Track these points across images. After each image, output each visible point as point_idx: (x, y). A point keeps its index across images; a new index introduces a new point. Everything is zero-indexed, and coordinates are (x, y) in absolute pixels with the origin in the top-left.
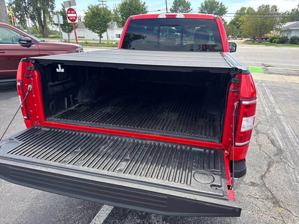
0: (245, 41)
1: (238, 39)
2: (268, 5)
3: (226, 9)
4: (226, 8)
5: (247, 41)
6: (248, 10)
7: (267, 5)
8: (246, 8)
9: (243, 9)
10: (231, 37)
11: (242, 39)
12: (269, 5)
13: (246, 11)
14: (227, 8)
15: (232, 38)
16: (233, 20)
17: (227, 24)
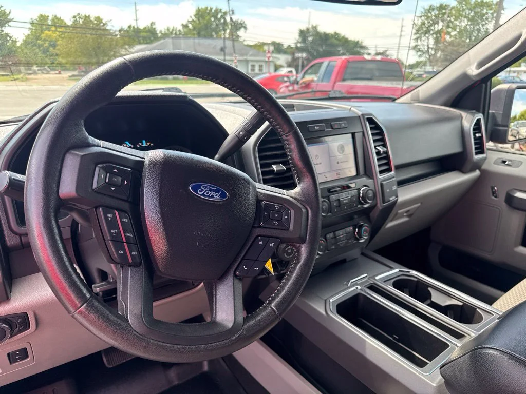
0: (70, 77)
1: (52, 72)
2: (87, 15)
3: (8, 15)
4: (8, 13)
5: (73, 76)
6: (53, 20)
7: (85, 15)
8: (48, 16)
9: (43, 18)
10: (38, 70)
11: (60, 73)
12: (89, 16)
13: (50, 22)
14: (10, 13)
15: (40, 72)
16: (28, 37)
17: (18, 44)
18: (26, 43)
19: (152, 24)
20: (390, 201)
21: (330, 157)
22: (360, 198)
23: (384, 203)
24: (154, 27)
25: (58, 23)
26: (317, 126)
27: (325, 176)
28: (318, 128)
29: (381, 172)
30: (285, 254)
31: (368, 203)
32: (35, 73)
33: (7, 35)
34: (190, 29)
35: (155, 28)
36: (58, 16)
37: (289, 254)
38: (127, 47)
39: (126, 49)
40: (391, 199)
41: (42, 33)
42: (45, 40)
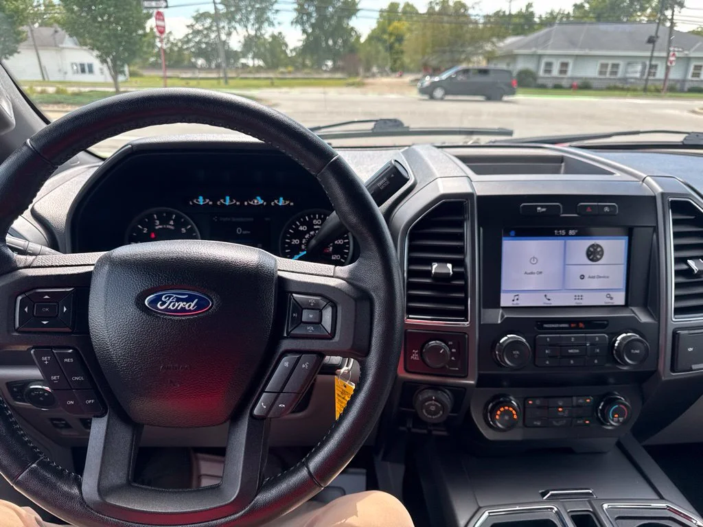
3: (358, 4)
6: (404, 8)
8: (399, 4)
9: (393, 7)
10: (378, 72)
13: (400, 12)
15: (379, 74)
16: (373, 31)
17: (362, 40)
18: (371, 38)
19: (529, 5)
20: (691, 370)
21: (565, 265)
22: (614, 352)
23: (674, 372)
24: (531, 10)
25: (410, 11)
26: (542, 207)
27: (546, 296)
28: (544, 210)
29: (678, 311)
30: (424, 411)
31: (627, 364)
32: (374, 75)
33: (352, 29)
34: (586, 11)
35: (532, 12)
36: (410, 3)
37: (429, 412)
38: (495, 40)
39: (493, 43)
40: (694, 367)
41: (390, 24)
42: (391, 34)
